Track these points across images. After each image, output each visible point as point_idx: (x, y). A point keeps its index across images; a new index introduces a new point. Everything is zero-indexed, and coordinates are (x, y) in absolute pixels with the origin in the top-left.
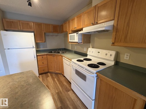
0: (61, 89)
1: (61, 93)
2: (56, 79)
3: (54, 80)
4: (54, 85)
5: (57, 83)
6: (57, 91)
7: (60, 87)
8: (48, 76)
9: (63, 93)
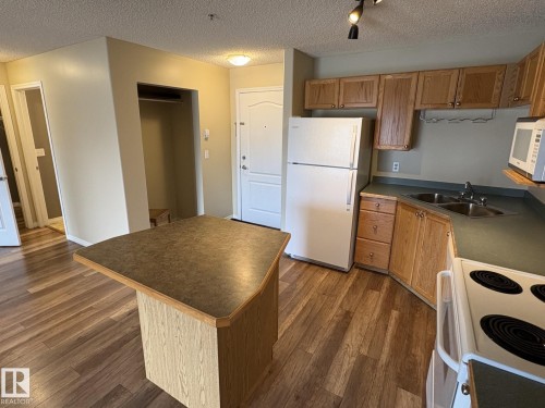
0: (384, 358)
1: (374, 368)
2: (395, 314)
3: (386, 312)
4: (372, 326)
5: (390, 329)
6: (364, 351)
7: (386, 349)
8: (376, 287)
9: (380, 374)
